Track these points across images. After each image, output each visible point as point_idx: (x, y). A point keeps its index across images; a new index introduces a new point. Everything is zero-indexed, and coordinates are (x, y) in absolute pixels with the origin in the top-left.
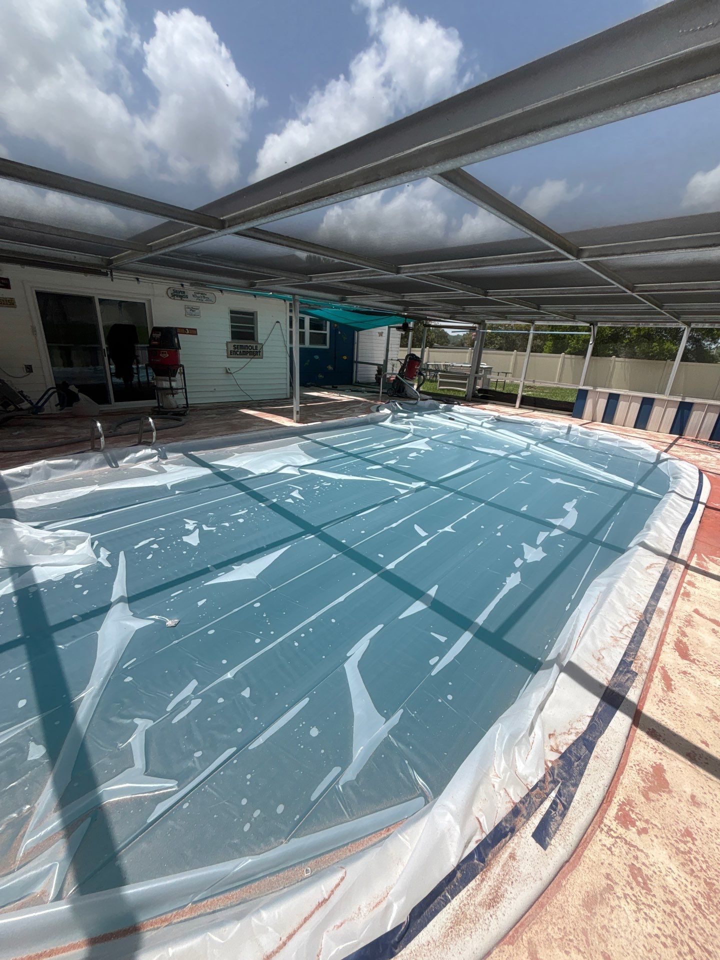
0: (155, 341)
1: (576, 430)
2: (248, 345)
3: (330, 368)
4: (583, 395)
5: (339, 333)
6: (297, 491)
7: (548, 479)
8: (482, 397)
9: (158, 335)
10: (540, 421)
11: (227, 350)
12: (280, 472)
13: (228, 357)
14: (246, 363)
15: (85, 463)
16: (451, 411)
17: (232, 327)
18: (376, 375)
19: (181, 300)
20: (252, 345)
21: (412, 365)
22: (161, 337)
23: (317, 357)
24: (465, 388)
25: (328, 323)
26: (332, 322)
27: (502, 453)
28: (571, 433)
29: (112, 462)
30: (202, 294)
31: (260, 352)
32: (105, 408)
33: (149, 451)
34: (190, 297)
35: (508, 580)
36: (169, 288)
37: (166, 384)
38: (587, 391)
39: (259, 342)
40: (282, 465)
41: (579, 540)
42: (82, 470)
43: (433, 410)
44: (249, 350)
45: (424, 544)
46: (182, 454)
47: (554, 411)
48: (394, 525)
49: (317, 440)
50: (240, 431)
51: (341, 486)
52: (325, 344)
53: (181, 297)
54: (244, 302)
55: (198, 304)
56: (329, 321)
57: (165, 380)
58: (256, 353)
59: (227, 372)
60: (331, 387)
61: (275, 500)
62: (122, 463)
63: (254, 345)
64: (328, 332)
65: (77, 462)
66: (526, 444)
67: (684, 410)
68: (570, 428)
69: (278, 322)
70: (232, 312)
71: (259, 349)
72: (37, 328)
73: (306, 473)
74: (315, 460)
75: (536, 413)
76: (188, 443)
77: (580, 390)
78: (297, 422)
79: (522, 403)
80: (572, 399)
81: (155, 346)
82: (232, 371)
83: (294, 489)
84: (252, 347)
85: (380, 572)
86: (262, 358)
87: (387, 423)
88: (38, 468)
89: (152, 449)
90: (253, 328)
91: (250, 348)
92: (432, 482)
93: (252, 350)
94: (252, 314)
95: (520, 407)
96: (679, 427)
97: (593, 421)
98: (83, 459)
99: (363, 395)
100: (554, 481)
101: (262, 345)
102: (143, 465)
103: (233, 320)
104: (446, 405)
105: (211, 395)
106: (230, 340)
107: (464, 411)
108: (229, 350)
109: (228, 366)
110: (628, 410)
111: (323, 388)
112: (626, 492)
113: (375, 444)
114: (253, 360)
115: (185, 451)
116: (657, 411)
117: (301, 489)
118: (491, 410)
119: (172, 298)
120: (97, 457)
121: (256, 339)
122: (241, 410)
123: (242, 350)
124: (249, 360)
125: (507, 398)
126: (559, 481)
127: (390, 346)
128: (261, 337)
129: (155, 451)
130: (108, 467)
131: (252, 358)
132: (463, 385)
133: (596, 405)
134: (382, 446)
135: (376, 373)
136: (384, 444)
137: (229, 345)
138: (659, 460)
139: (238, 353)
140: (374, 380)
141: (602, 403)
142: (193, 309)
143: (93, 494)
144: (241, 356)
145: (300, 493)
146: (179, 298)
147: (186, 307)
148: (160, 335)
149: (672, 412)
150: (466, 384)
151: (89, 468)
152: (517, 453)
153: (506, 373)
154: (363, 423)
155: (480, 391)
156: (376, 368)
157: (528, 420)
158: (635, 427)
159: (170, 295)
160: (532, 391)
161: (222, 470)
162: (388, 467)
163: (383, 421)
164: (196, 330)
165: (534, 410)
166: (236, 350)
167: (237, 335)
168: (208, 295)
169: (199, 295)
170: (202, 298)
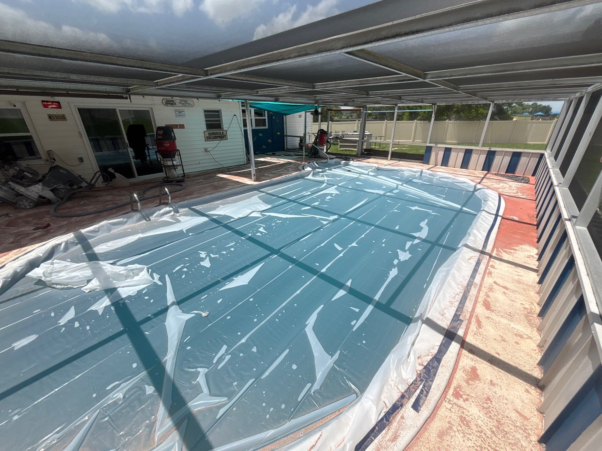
0: (160, 136)
1: (426, 173)
2: (218, 132)
3: (270, 141)
4: (429, 150)
5: (274, 117)
6: (262, 227)
7: (410, 207)
8: (367, 154)
9: (161, 132)
10: (404, 168)
11: (205, 136)
12: (250, 216)
13: (205, 141)
14: (217, 144)
15: (130, 220)
16: (348, 165)
17: (206, 121)
18: (299, 143)
19: (172, 106)
20: (220, 132)
21: (322, 135)
22: (163, 133)
23: (261, 135)
24: (356, 148)
25: (266, 112)
26: (268, 111)
27: (382, 192)
28: (423, 175)
29: (146, 217)
30: (185, 101)
31: (225, 136)
32: (133, 180)
33: (168, 209)
34: (178, 104)
35: (391, 272)
36: (163, 99)
37: (170, 163)
38: (431, 147)
39: (225, 129)
40: (250, 211)
41: (430, 245)
42: (129, 224)
43: (337, 165)
44: (218, 135)
45: (341, 255)
46: (187, 209)
47: (412, 161)
48: (322, 245)
49: (269, 192)
50: (221, 190)
51: (288, 222)
52: (265, 125)
53: (172, 104)
54: (213, 105)
55: (183, 108)
56: (266, 110)
57: (170, 161)
58: (223, 137)
59: (206, 150)
60: (271, 153)
61: (250, 235)
62: (152, 218)
63: (221, 132)
64: (266, 118)
65: (125, 220)
66: (396, 185)
67: (491, 155)
68: (422, 172)
69: (235, 115)
70: (205, 111)
71: (224, 134)
72: (82, 133)
73: (266, 215)
74: (269, 206)
75: (401, 163)
76: (190, 201)
77: (427, 147)
78: (255, 181)
79: (392, 157)
80: (422, 152)
81: (160, 139)
82: (209, 150)
83: (260, 227)
84: (220, 133)
85: (318, 274)
86: (227, 140)
87: (310, 177)
88: (103, 226)
89: (169, 207)
90: (219, 121)
91: (219, 134)
92: (342, 215)
93: (220, 135)
94: (218, 111)
95: (391, 159)
96: (487, 166)
97: (436, 165)
98: (129, 218)
99: (292, 158)
100: (413, 208)
101: (226, 131)
102: (166, 218)
103: (206, 116)
104: (345, 161)
105: (198, 166)
106: (205, 130)
107: (357, 165)
108: (206, 136)
109: (206, 147)
110: (457, 157)
111: (267, 155)
112: (456, 212)
113: (304, 192)
114: (221, 141)
115: (189, 206)
116: (474, 157)
117: (265, 226)
118: (374, 162)
119: (166, 105)
120: (137, 215)
121: (222, 127)
122: (218, 175)
123: (214, 136)
124: (219, 141)
125: (382, 154)
126: (416, 208)
127: (307, 124)
128: (225, 126)
129: (171, 209)
130: (145, 221)
131: (221, 140)
132: (355, 147)
133: (437, 155)
134: (309, 193)
135: (299, 142)
136: (310, 192)
137: (205, 133)
138: (475, 190)
139: (212, 138)
140: (298, 146)
141: (441, 154)
142: (180, 112)
143: (140, 239)
144: (214, 140)
145: (264, 229)
146: (170, 105)
147: (176, 111)
148: (162, 132)
149: (483, 157)
150: (356, 146)
151: (134, 223)
152: (391, 191)
153: (381, 137)
154: (295, 178)
155: (366, 150)
156: (299, 139)
157: (396, 168)
158: (461, 168)
159: (165, 104)
160: (397, 147)
161: (214, 217)
162: (314, 208)
163: (307, 176)
164: (183, 125)
165: (400, 161)
166: (210, 136)
167: (210, 126)
168: (189, 102)
169: (183, 102)
170: (185, 104)
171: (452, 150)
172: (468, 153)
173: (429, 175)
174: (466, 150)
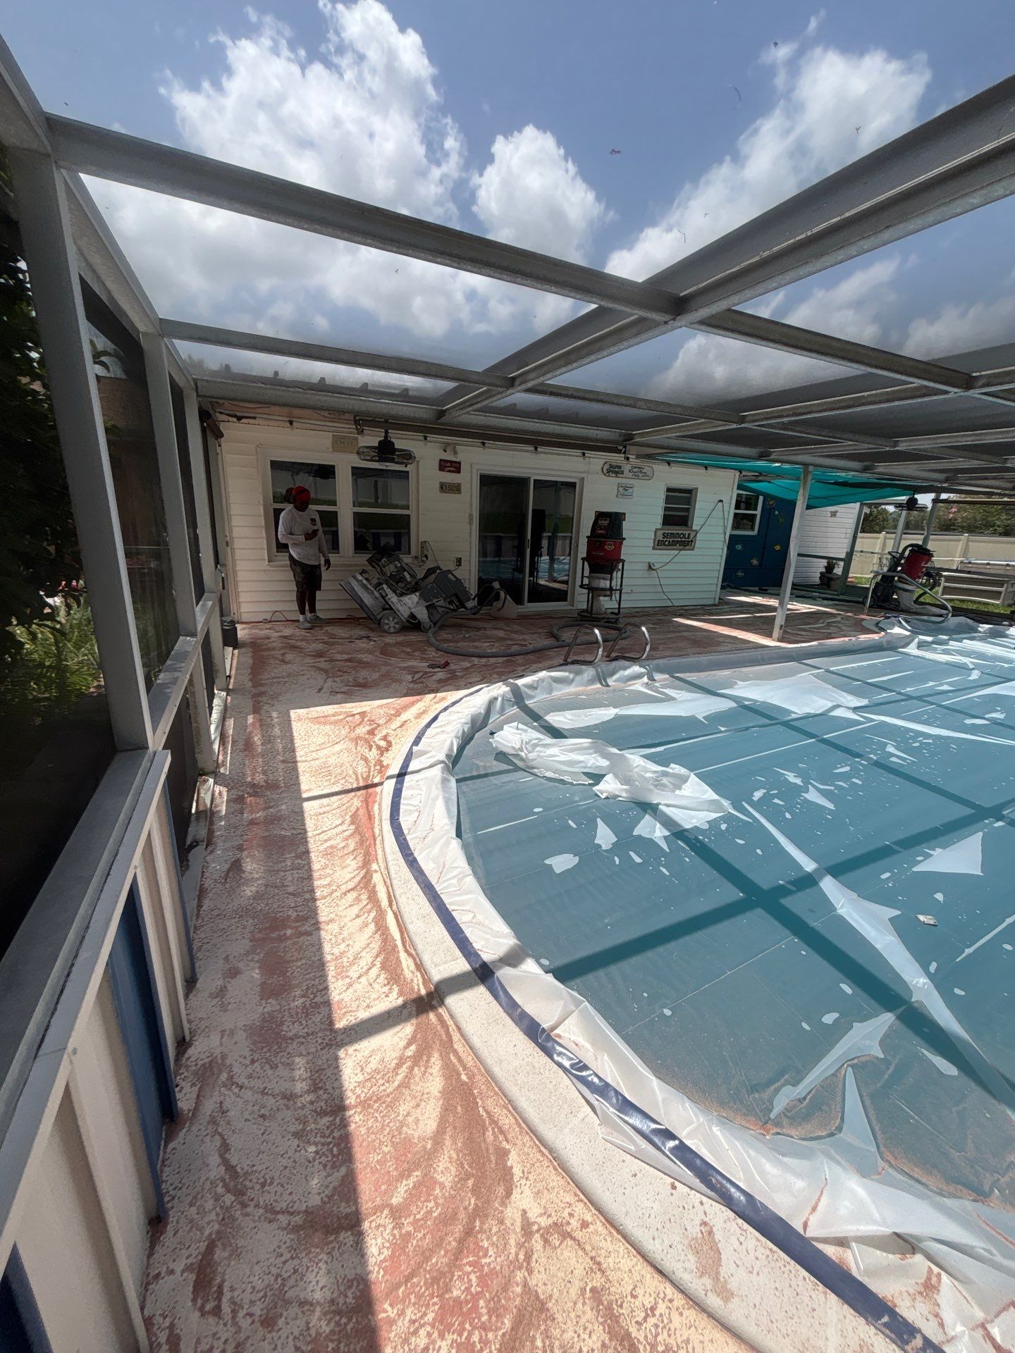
0: (601, 529)
2: (680, 532)
3: (755, 562)
5: (774, 513)
11: (654, 540)
14: (672, 557)
17: (666, 509)
19: (616, 477)
20: (684, 532)
22: (609, 524)
23: (739, 547)
25: (762, 499)
26: (766, 499)
30: (639, 468)
31: (691, 540)
34: (626, 473)
36: (606, 463)
37: (604, 584)
39: (692, 529)
44: (679, 539)
53: (617, 473)
55: (633, 482)
56: (763, 497)
58: (686, 543)
59: (650, 567)
63: (687, 533)
64: (759, 512)
69: (721, 501)
70: (668, 490)
71: (691, 537)
72: (474, 517)
78: (779, 640)
81: (600, 535)
82: (657, 566)
84: (684, 535)
91: (681, 537)
93: (683, 539)
94: (689, 491)
101: (697, 532)
103: (668, 500)
105: (628, 597)
106: (659, 526)
108: (657, 539)
114: (683, 552)
121: (689, 523)
123: (672, 540)
124: (676, 552)
128: (697, 523)
131: (681, 550)
139: (667, 543)
142: (626, 488)
144: (669, 547)
146: (614, 475)
147: (621, 486)
148: (606, 522)
159: (605, 471)
164: (624, 514)
166: (666, 540)
167: (670, 520)
168: (646, 469)
169: (636, 470)
170: (638, 473)
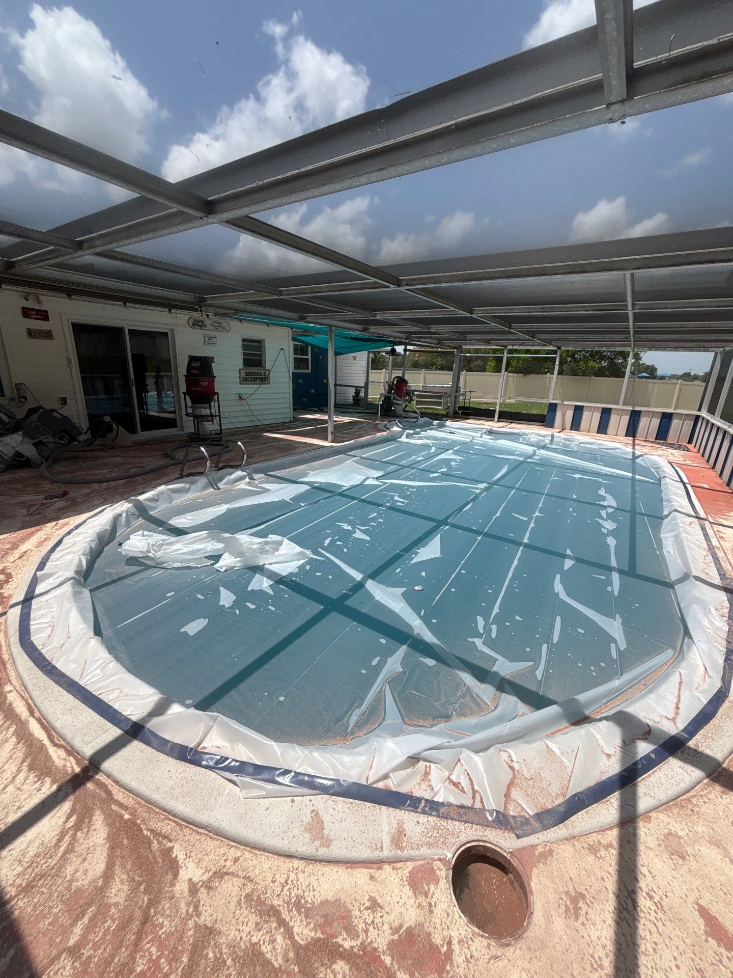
2: (258, 371)
4: (553, 408)
8: (463, 414)
10: (527, 431)
11: (240, 377)
13: (241, 384)
14: (256, 389)
17: (244, 354)
19: (201, 329)
20: (261, 371)
24: (440, 406)
30: (218, 323)
31: (268, 377)
34: (209, 326)
36: (190, 318)
38: (556, 405)
39: (267, 368)
43: (429, 426)
44: (258, 377)
47: (529, 422)
53: (201, 326)
54: (254, 331)
55: (215, 333)
57: (205, 408)
58: (263, 379)
59: (241, 398)
63: (263, 372)
67: (635, 417)
69: (282, 349)
70: (244, 340)
71: (266, 375)
75: (513, 425)
77: (550, 404)
79: (499, 417)
80: (543, 412)
82: (246, 397)
84: (261, 373)
86: (270, 384)
90: (260, 355)
91: (259, 374)
93: (261, 376)
94: (259, 342)
95: (498, 421)
97: (563, 431)
101: (270, 371)
103: (245, 347)
104: (438, 421)
105: (227, 421)
106: (242, 367)
108: (242, 377)
109: (241, 392)
110: (592, 420)
114: (262, 386)
116: (614, 418)
119: (193, 326)
121: (264, 366)
123: (252, 377)
124: (260, 385)
125: (485, 413)
128: (268, 363)
132: (438, 404)
133: (564, 415)
137: (242, 371)
139: (250, 379)
141: (570, 414)
142: (211, 338)
144: (252, 382)
146: (199, 328)
147: (205, 336)
149: (625, 419)
150: (441, 402)
153: (471, 392)
157: (516, 431)
158: (598, 433)
159: (191, 324)
164: (213, 358)
166: (248, 377)
167: (248, 362)
168: (224, 324)
169: (216, 324)
170: (218, 327)
171: (584, 409)
172: (606, 414)
173: (564, 439)
174: (604, 409)
